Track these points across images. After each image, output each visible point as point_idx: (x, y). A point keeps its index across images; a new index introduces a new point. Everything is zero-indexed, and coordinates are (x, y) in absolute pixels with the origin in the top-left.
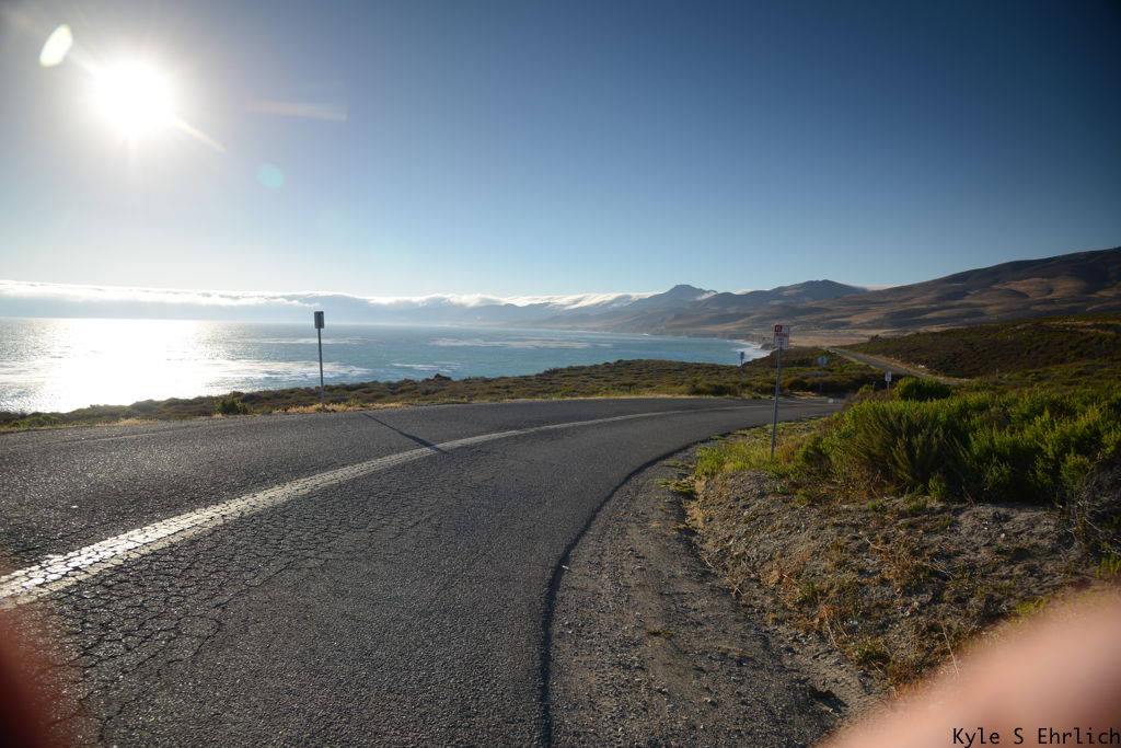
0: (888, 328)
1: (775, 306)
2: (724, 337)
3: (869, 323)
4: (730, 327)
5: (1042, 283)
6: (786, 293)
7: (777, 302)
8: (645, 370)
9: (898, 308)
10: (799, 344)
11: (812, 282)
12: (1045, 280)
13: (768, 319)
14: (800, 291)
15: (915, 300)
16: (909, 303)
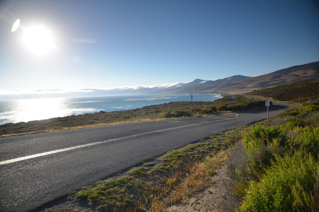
1: (225, 83)
3: (253, 86)
4: (212, 90)
6: (228, 79)
9: (261, 82)
10: (232, 94)
11: (235, 76)
12: (304, 71)
13: (223, 87)
14: (232, 78)
15: (266, 79)
16: (264, 80)
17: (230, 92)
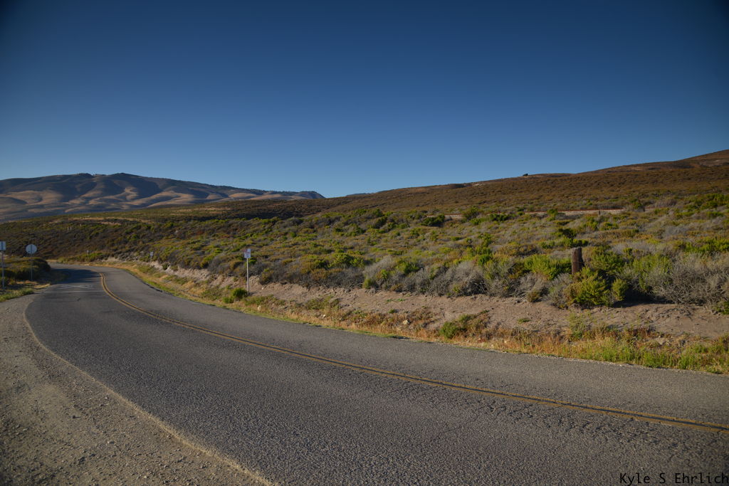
5: (33, 194)
12: (36, 192)
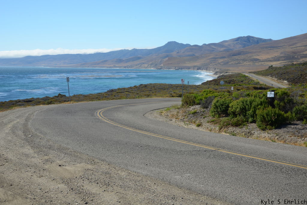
0: (282, 61)
1: (222, 51)
2: (194, 69)
3: (272, 58)
6: (227, 44)
7: (222, 49)
8: (153, 89)
9: (289, 49)
10: (233, 72)
11: (241, 37)
13: (218, 58)
14: (236, 42)
15: (298, 45)
16: (295, 46)
17: (231, 69)
